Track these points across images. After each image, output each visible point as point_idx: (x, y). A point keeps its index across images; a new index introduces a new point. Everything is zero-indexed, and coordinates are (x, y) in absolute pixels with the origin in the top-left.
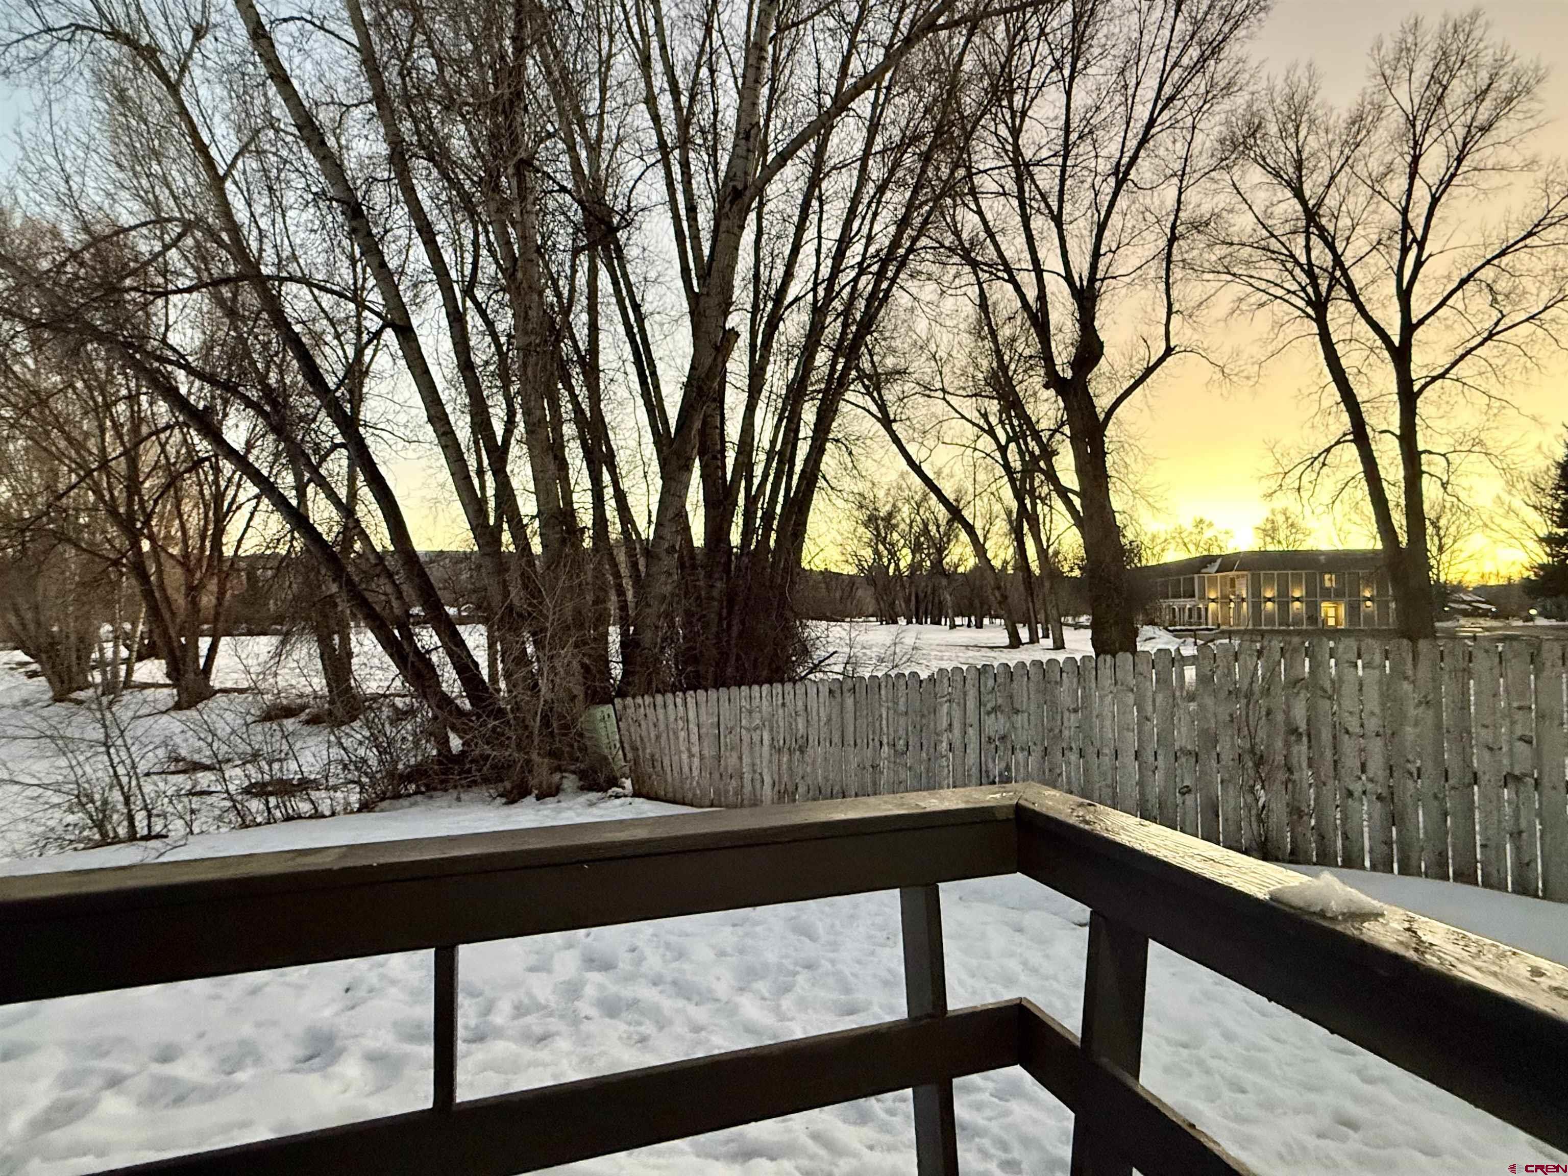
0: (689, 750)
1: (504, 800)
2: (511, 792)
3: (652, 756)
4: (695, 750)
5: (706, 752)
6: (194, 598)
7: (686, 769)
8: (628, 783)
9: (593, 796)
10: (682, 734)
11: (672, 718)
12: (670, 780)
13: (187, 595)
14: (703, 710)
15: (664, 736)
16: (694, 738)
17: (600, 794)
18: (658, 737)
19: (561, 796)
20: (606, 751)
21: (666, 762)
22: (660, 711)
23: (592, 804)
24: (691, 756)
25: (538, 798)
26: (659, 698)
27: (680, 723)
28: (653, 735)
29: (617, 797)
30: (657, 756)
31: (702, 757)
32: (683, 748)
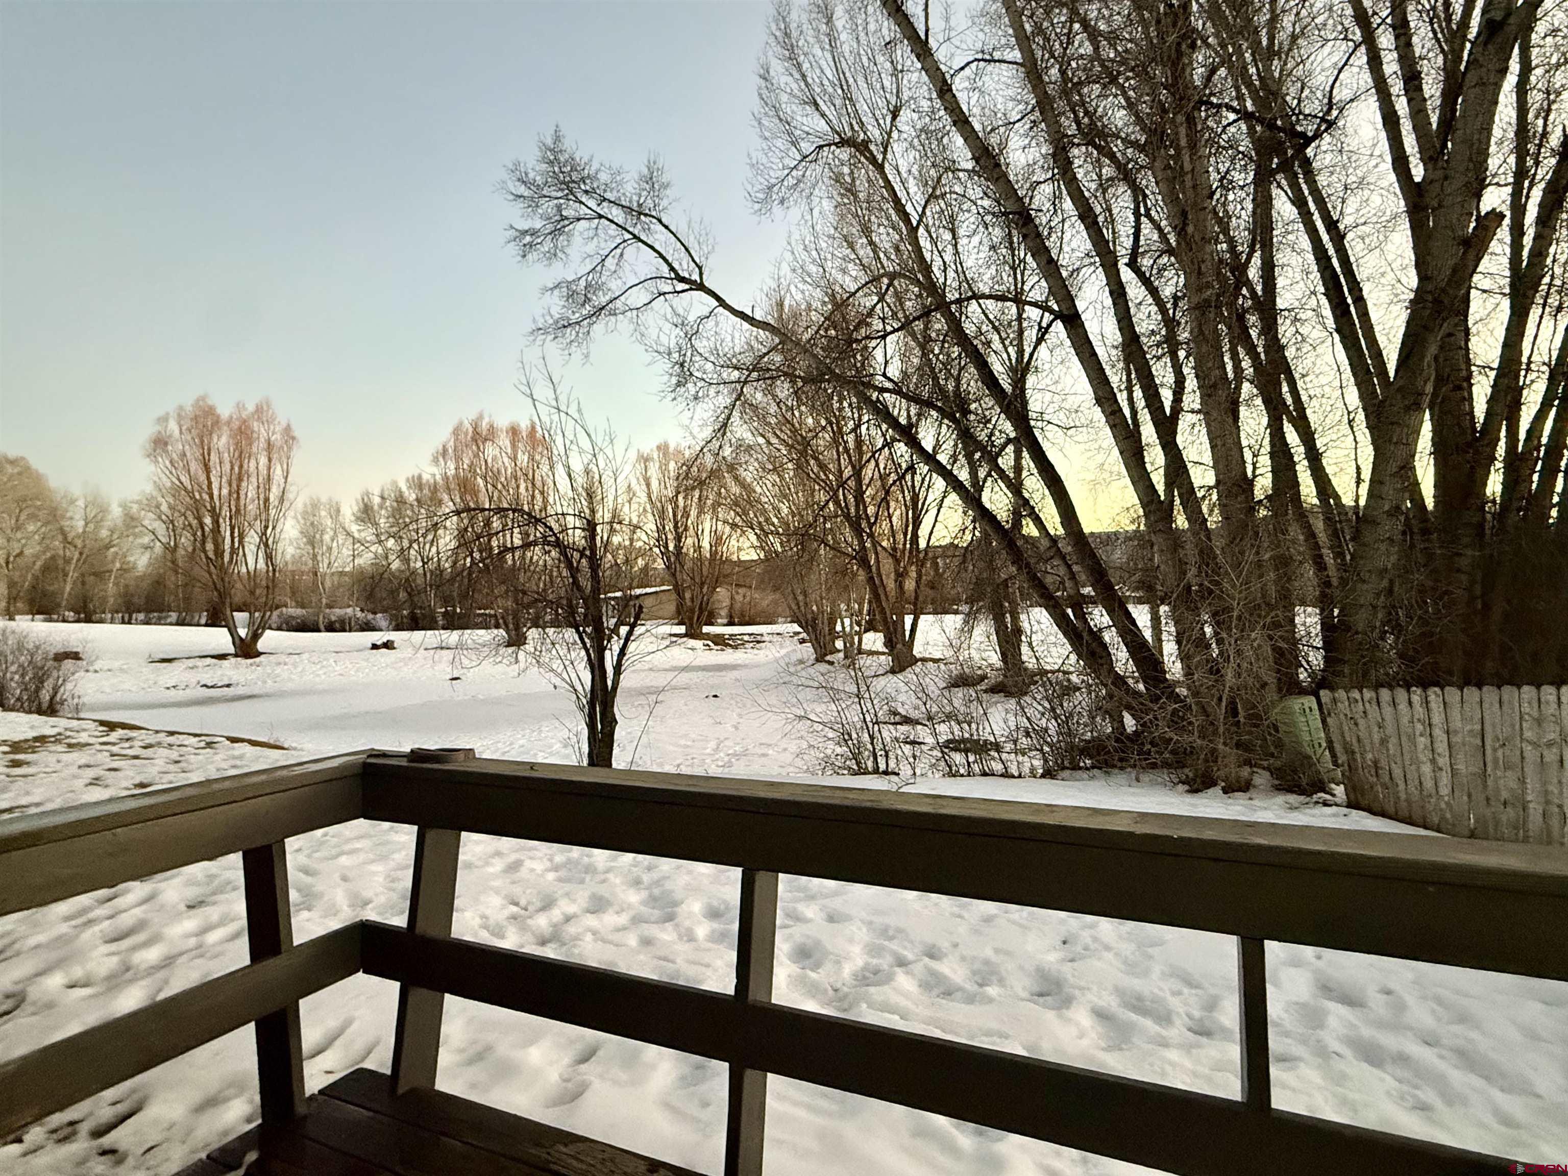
0: (1433, 761)
1: (1187, 787)
2: (1194, 780)
3: (1376, 763)
4: (1443, 761)
5: (1461, 767)
6: (901, 582)
7: (1429, 784)
8: (1339, 790)
9: (1293, 799)
10: (1422, 741)
11: (1405, 720)
12: (1403, 796)
13: (896, 581)
14: (1455, 714)
15: (1393, 740)
16: (1442, 747)
17: (1302, 798)
18: (1384, 741)
19: (1252, 793)
20: (1309, 751)
21: (1397, 772)
22: (1388, 710)
23: (1292, 808)
24: (1437, 769)
25: (1225, 791)
26: (1385, 694)
27: (1419, 727)
28: (1376, 737)
29: (1326, 804)
30: (1383, 763)
31: (1454, 773)
32: (1422, 758)
